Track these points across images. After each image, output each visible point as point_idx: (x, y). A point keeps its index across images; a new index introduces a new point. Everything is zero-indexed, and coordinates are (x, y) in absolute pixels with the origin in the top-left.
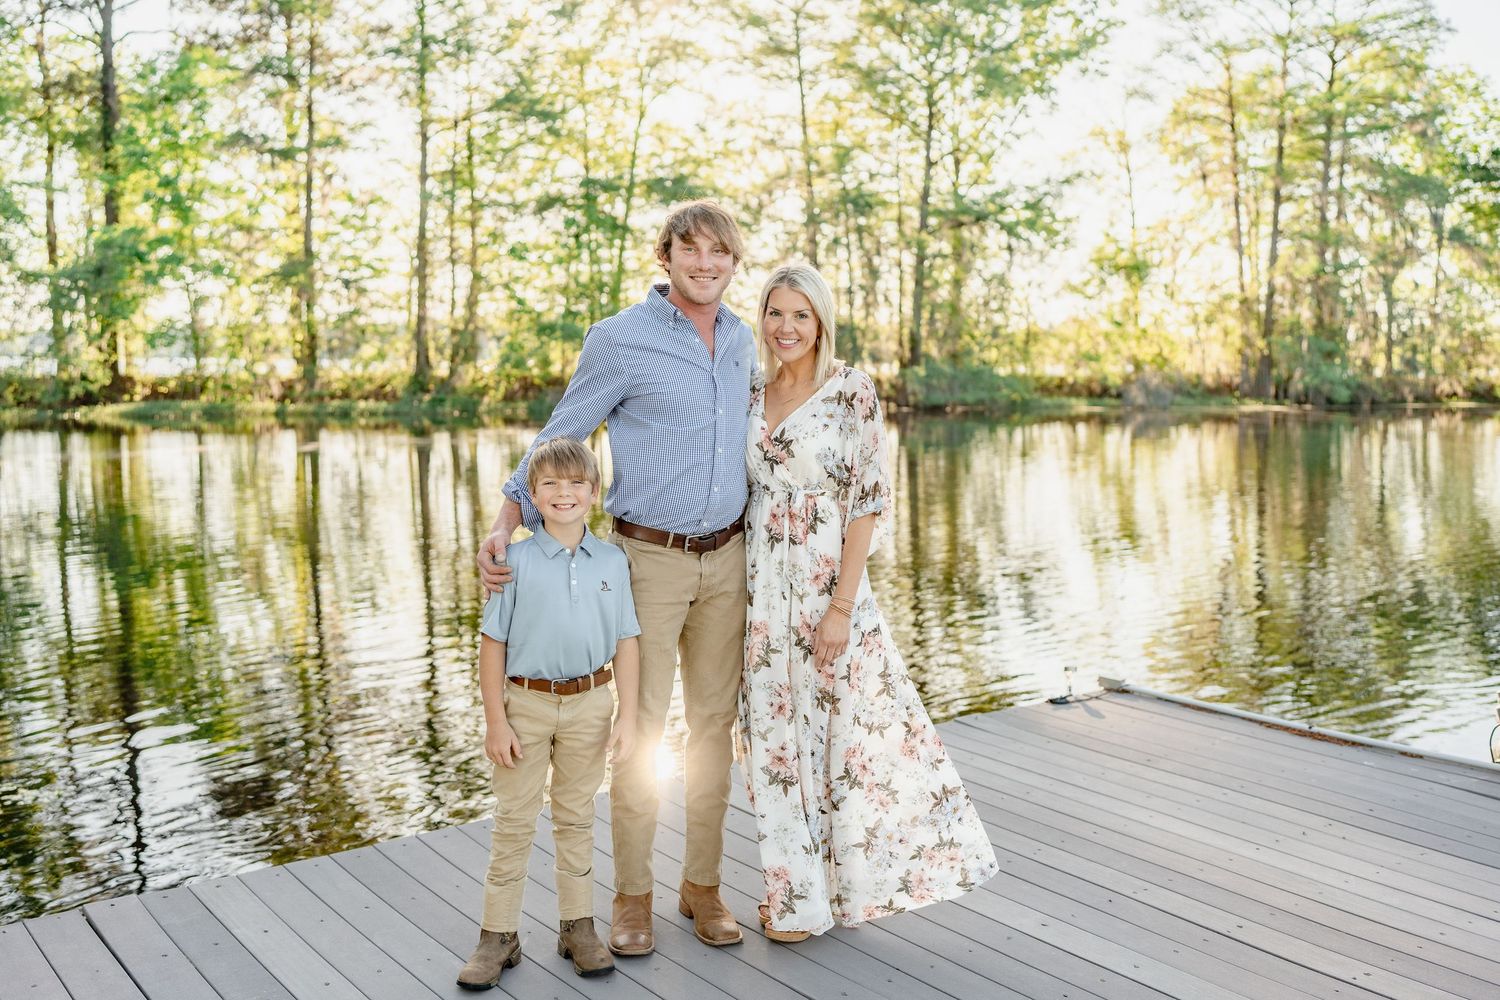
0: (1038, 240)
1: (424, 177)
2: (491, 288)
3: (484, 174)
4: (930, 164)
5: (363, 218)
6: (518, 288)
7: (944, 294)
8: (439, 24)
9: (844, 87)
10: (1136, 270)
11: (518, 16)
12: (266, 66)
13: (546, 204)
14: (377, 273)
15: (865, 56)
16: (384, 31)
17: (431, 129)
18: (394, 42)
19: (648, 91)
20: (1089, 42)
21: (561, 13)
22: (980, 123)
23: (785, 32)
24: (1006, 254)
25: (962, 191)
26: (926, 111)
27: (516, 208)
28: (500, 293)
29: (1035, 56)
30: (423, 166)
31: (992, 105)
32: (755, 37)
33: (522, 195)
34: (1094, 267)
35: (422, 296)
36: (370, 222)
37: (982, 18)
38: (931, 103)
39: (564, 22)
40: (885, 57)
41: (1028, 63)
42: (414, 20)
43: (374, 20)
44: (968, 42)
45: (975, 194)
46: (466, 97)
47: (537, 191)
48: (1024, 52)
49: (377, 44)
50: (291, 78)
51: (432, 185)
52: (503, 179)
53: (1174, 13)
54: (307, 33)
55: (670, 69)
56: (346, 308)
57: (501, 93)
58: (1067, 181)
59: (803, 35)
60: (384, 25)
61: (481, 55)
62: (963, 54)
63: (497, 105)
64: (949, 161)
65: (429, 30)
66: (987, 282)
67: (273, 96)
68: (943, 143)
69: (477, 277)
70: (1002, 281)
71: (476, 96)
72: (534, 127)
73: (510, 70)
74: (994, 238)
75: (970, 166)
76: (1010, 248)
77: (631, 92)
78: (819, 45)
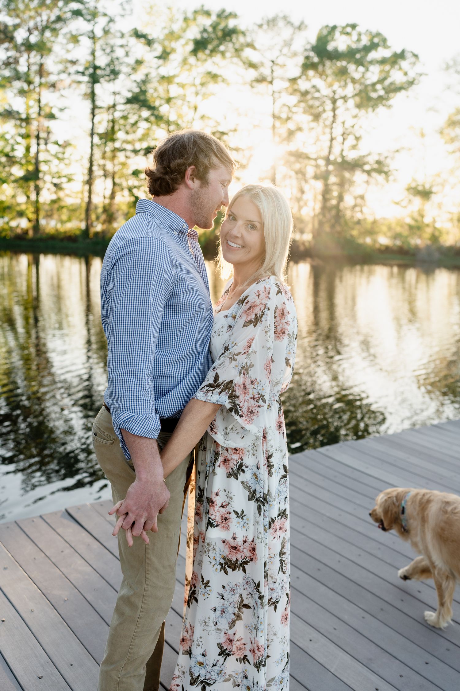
0: (380, 178)
1: (92, 135)
2: (122, 189)
3: (120, 135)
4: (332, 139)
5: (64, 153)
6: (135, 191)
7: (334, 202)
8: (102, 61)
9: (294, 99)
10: (426, 194)
11: (139, 58)
12: (18, 77)
13: (148, 150)
14: (70, 180)
15: (303, 85)
16: (73, 63)
17: (97, 111)
18: (81, 69)
19: (200, 97)
20: (411, 83)
21: (159, 58)
22: (355, 120)
23: (266, 71)
24: (365, 185)
25: (344, 154)
26: (331, 114)
27: (136, 152)
28: (126, 192)
29: (384, 88)
30: (92, 130)
31: (363, 112)
32: (252, 74)
33: (138, 146)
34: (406, 193)
35: (90, 192)
36: (66, 155)
37: (361, 69)
38: (334, 110)
39: (161, 62)
40: (314, 87)
41: (382, 93)
42: (90, 58)
43: (70, 57)
44: (354, 81)
45: (351, 155)
46: (112, 97)
47: (145, 145)
48: (379, 87)
49: (72, 69)
50: (29, 83)
51: (96, 139)
52: (130, 137)
53: (452, 71)
54: (38, 62)
55: (212, 87)
56: (54, 197)
57: (130, 95)
58: (397, 151)
59: (275, 74)
60: (74, 60)
61: (121, 77)
62: (350, 86)
63: (129, 101)
64: (340, 139)
65: (98, 63)
66: (356, 198)
67: (22, 92)
68: (338, 130)
69: (114, 184)
70: (362, 197)
71: (118, 97)
72: (145, 113)
73: (135, 85)
74: (359, 177)
75: (351, 140)
76: (367, 182)
77: (191, 98)
78: (282, 79)
